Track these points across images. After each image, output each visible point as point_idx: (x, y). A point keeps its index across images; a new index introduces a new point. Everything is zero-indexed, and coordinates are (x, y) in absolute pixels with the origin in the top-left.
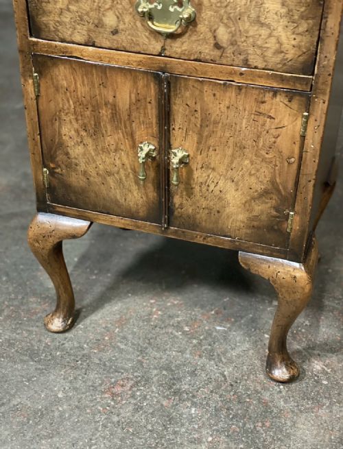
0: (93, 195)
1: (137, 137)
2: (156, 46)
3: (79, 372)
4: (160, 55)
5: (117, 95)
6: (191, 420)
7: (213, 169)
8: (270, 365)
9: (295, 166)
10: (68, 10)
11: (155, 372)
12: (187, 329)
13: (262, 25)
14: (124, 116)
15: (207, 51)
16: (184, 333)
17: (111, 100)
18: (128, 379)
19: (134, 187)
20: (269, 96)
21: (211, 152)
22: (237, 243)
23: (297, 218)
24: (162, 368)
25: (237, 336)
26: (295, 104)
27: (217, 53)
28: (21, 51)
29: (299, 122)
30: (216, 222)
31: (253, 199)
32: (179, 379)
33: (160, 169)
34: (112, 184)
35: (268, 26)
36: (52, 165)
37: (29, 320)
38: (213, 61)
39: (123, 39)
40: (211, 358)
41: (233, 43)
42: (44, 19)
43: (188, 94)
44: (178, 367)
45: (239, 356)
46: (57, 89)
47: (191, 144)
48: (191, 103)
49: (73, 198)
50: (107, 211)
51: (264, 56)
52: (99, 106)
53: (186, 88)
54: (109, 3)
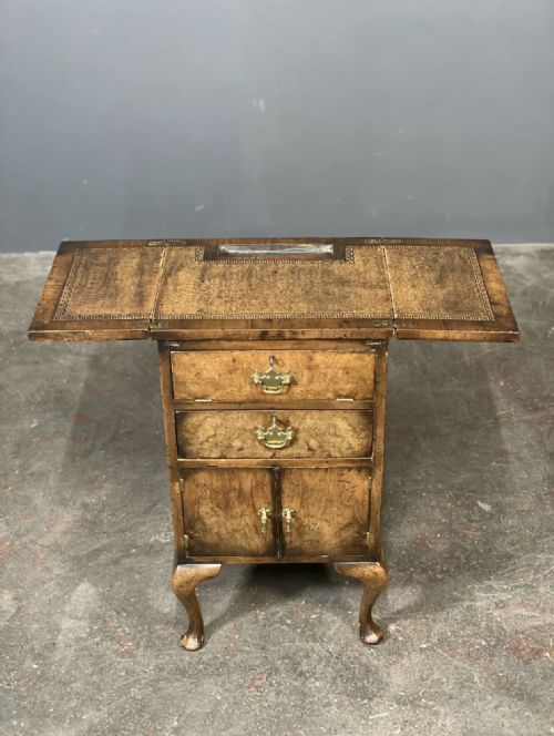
0: (223, 546)
1: (257, 505)
2: (271, 454)
3: (224, 677)
4: (272, 458)
5: (243, 484)
7: (313, 516)
8: (363, 633)
9: (367, 507)
10: (207, 441)
11: (279, 662)
12: (289, 622)
13: (338, 436)
14: (248, 495)
15: (304, 452)
16: (288, 625)
17: (237, 487)
18: (261, 673)
19: (255, 536)
20: (345, 472)
21: (310, 507)
22: (333, 558)
23: (372, 536)
24: (284, 658)
26: (363, 473)
27: (311, 453)
28: (171, 468)
29: (366, 483)
30: (317, 548)
31: (342, 529)
32: (299, 664)
33: (276, 522)
34: (238, 537)
35: (341, 436)
36: (191, 532)
37: (164, 645)
38: (308, 457)
39: (246, 452)
40: (315, 640)
41: (321, 447)
42: (190, 448)
43: (292, 477)
44: (294, 654)
45: (335, 634)
46: (197, 486)
47: (296, 504)
48: (295, 482)
49: (208, 551)
50: (234, 554)
51: (340, 451)
52: (229, 492)
53: (291, 473)
54: (236, 435)
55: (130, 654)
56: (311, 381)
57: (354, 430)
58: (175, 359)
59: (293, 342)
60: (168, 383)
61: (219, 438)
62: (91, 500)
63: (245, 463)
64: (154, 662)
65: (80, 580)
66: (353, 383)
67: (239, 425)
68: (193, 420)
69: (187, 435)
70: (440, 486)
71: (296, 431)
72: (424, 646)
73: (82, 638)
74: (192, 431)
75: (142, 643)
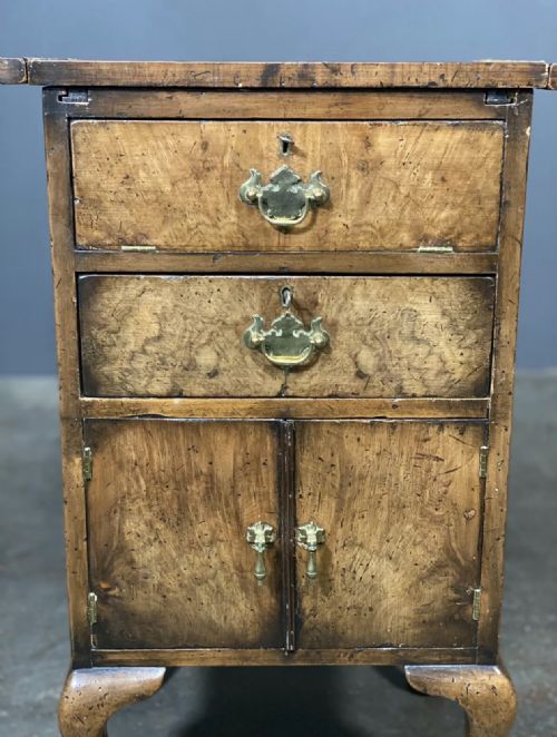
0: (171, 621)
1: (245, 517)
2: (273, 385)
4: (279, 396)
5: (217, 460)
7: (361, 546)
9: (476, 521)
10: (144, 352)
13: (418, 341)
14: (226, 489)
15: (346, 382)
17: (205, 468)
19: (240, 596)
20: (433, 430)
21: (358, 522)
22: (401, 654)
23: (486, 597)
26: (469, 437)
27: (359, 384)
28: (66, 420)
29: (477, 459)
30: (369, 626)
31: (422, 579)
33: (283, 558)
34: (204, 598)
35: (427, 342)
36: (104, 586)
38: (356, 395)
39: (225, 382)
41: (381, 368)
42: (106, 369)
43: (321, 443)
46: (120, 465)
47: (326, 514)
48: (326, 456)
49: (138, 632)
50: (194, 643)
51: (423, 380)
52: (186, 480)
53: (318, 436)
54: (205, 336)
56: (366, 201)
57: (453, 324)
58: (79, 138)
59: (329, 98)
60: (63, 202)
61: (170, 345)
63: (222, 408)
66: (454, 206)
67: (211, 310)
68: (117, 296)
69: (101, 336)
71: (332, 327)
74: (113, 325)
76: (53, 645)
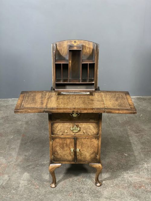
0: (62, 159)
1: (70, 148)
2: (74, 134)
3: (62, 193)
6: (86, 196)
7: (84, 151)
8: (96, 183)
9: (97, 148)
10: (59, 130)
14: (68, 145)
15: (82, 134)
16: (78, 182)
17: (66, 143)
18: (71, 192)
19: (70, 156)
20: (92, 139)
21: (84, 148)
22: (89, 162)
23: (99, 156)
24: (77, 189)
25: (87, 180)
26: (96, 139)
27: (84, 134)
28: (50, 137)
29: (97, 142)
30: (85, 159)
31: (91, 154)
32: (81, 190)
33: (75, 152)
34: (66, 156)
35: (91, 129)
36: (54, 155)
37: (47, 186)
39: (68, 134)
40: (85, 185)
41: (86, 132)
42: (55, 132)
44: (79, 188)
45: (89, 184)
46: (56, 142)
47: (80, 148)
48: (80, 141)
49: (58, 160)
50: (64, 161)
51: (91, 133)
52: (64, 144)
53: (79, 139)
54: (66, 129)
55: (38, 189)
57: (94, 128)
61: (62, 130)
62: (27, 154)
63: (68, 136)
64: (44, 190)
65: (25, 172)
67: (67, 126)
68: (56, 125)
70: (115, 150)
71: (80, 128)
72: (112, 186)
73: (26, 185)
74: (55, 128)
75: (41, 186)
76: (43, 155)
